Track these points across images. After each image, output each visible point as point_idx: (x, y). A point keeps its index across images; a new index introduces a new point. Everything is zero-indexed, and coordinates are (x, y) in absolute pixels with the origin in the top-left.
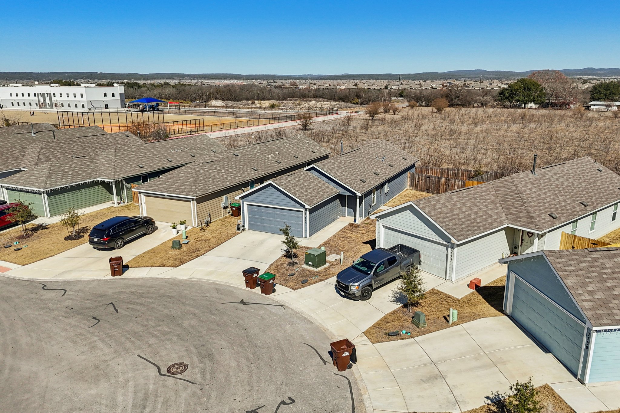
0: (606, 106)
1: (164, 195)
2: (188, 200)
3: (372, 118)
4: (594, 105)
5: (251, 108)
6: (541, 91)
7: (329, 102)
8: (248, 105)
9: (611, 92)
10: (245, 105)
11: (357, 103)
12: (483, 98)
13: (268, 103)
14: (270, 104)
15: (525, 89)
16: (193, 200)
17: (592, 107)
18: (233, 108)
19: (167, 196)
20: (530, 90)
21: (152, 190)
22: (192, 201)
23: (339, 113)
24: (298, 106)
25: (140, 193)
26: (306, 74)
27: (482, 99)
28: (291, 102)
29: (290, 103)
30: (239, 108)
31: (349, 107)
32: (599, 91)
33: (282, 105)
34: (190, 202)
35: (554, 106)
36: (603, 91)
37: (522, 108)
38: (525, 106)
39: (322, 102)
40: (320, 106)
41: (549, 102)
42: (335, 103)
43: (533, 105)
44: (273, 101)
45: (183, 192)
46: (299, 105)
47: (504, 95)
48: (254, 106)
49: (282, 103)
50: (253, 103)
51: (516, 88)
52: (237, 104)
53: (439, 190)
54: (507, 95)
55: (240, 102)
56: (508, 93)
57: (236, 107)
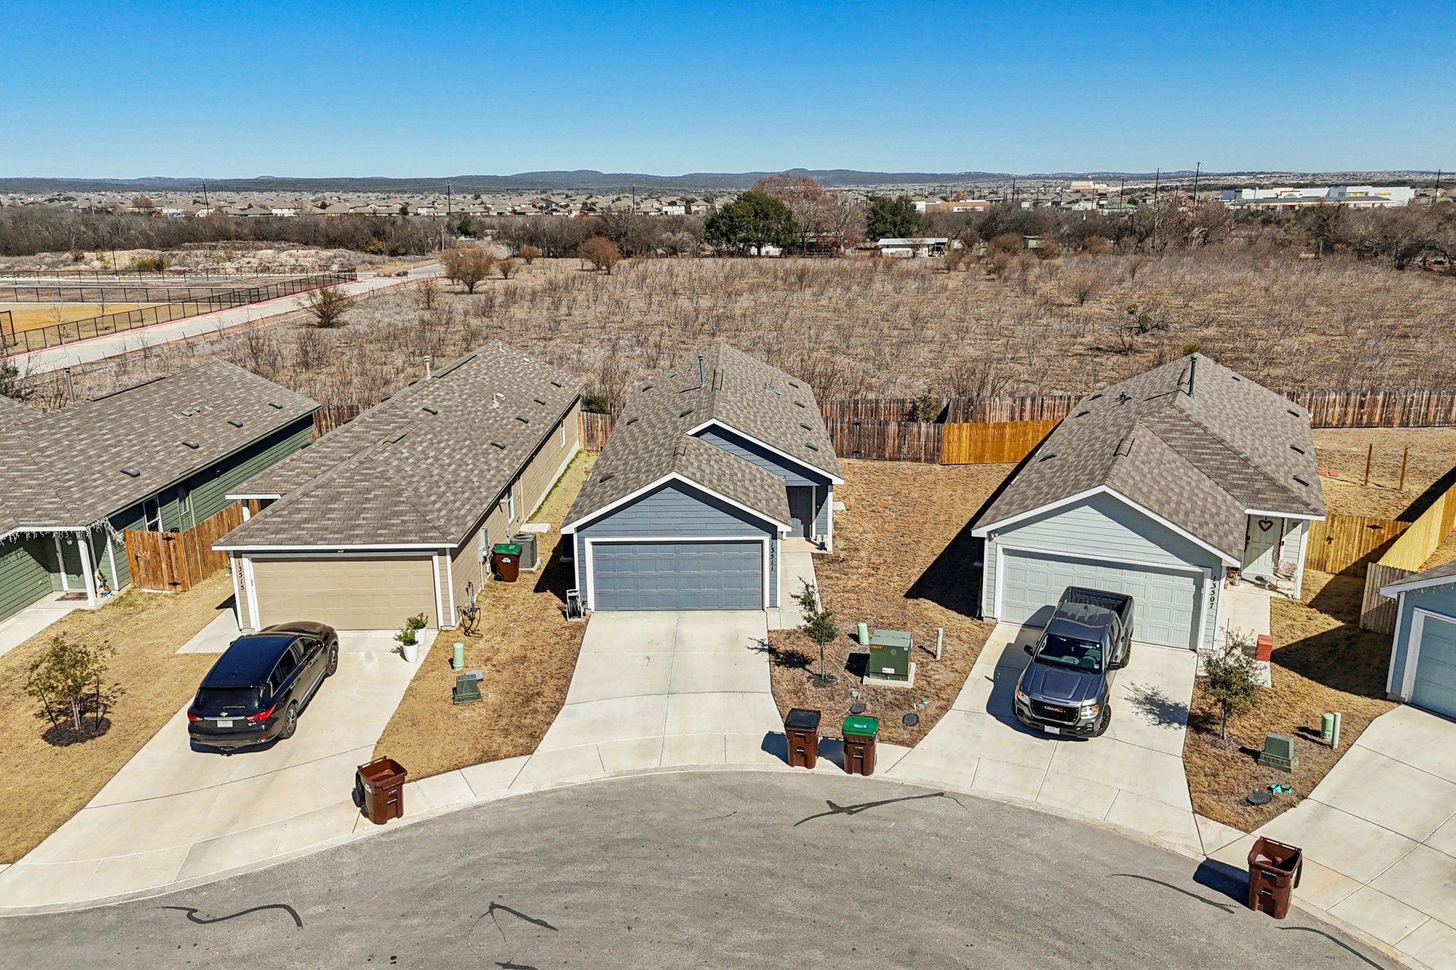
0: (911, 246)
1: (336, 551)
2: (425, 555)
3: (471, 289)
4: (888, 247)
5: (79, 273)
6: (788, 218)
7: (313, 252)
8: (65, 263)
9: (903, 220)
10: (54, 264)
11: (380, 252)
12: (674, 235)
13: (127, 257)
14: (133, 259)
15: (756, 214)
16: (442, 552)
17: (884, 250)
18: (17, 274)
19: (346, 551)
20: (767, 216)
21: (290, 539)
22: (436, 558)
23: (359, 279)
24: (228, 264)
25: (238, 554)
26: (152, 176)
27: (673, 238)
28: (199, 252)
29: (198, 256)
30: (38, 274)
31: (371, 263)
32: (883, 217)
33: (174, 261)
34: (430, 558)
35: (811, 249)
36: (889, 217)
37: (752, 256)
38: (759, 252)
39: (294, 252)
40: (293, 261)
41: (803, 243)
42: (331, 253)
43: (770, 249)
44: (140, 250)
45: (404, 533)
46: (230, 259)
47: (718, 228)
48: (82, 267)
49: (173, 256)
50: (77, 259)
51: (740, 212)
52: (27, 262)
53: (884, 450)
54: (724, 228)
55: (31, 257)
56: (724, 224)
57: (29, 273)
